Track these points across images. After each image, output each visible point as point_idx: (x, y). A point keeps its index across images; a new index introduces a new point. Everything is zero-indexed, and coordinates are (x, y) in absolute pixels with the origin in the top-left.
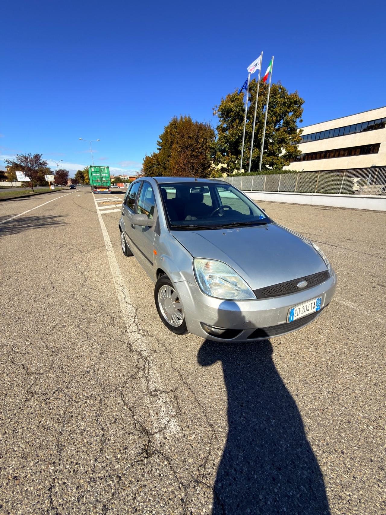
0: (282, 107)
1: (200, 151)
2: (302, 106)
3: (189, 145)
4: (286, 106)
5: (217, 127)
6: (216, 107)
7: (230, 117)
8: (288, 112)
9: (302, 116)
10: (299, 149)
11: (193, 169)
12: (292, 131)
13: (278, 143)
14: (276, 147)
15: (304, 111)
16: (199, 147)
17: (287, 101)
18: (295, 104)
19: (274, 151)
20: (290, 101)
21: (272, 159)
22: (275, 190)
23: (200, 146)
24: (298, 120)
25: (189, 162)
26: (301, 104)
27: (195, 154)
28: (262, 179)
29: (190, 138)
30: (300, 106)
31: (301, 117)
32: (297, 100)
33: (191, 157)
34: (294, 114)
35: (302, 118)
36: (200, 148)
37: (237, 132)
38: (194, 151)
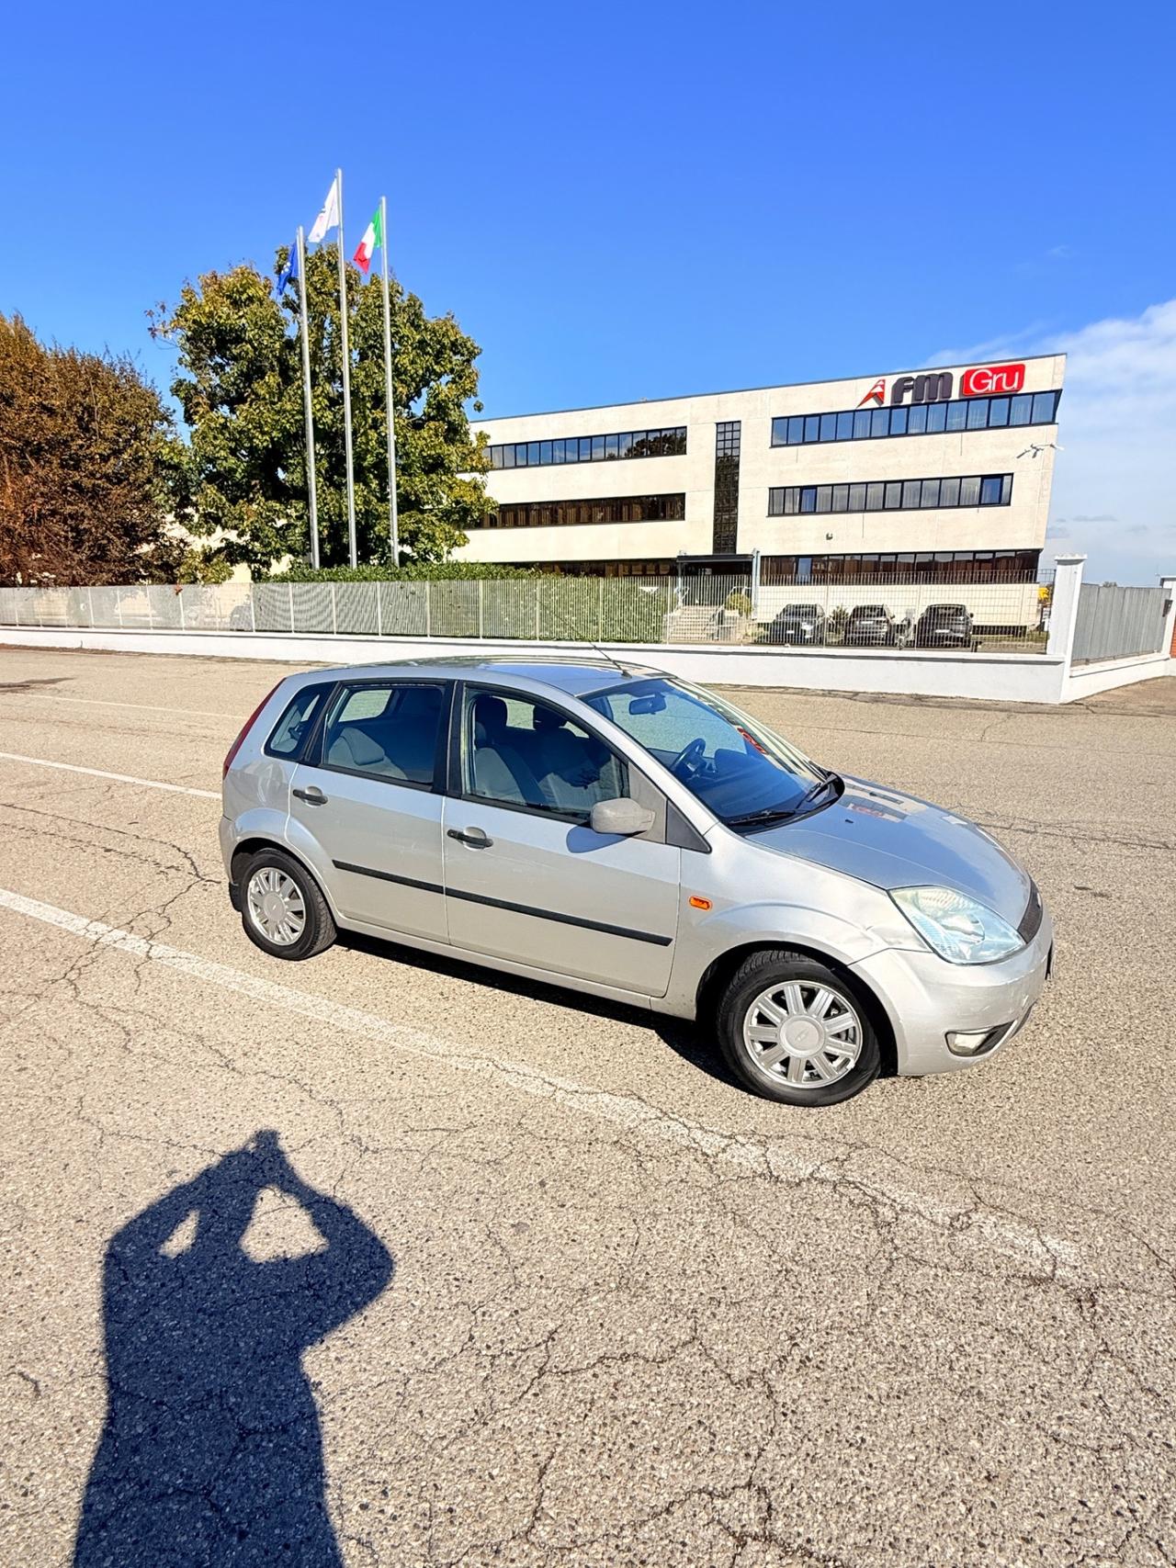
0: (418, 355)
1: (109, 468)
2: (473, 362)
3: (48, 442)
4: (428, 353)
5: (173, 383)
6: (163, 308)
7: (236, 358)
8: (440, 376)
9: (478, 390)
10: (487, 493)
11: (78, 544)
12: (454, 433)
13: (427, 473)
14: (421, 482)
15: (480, 375)
16: (101, 455)
17: (431, 339)
18: (455, 354)
19: (417, 496)
20: (439, 342)
21: (416, 522)
22: (468, 634)
23: (102, 448)
24: (468, 403)
25: (54, 513)
26: (472, 355)
27: (87, 483)
28: (413, 593)
29: (51, 412)
30: (468, 361)
31: (476, 395)
32: (457, 340)
33: (65, 491)
34: (454, 381)
35: (479, 399)
36: (105, 459)
37: (277, 417)
38: (76, 468)
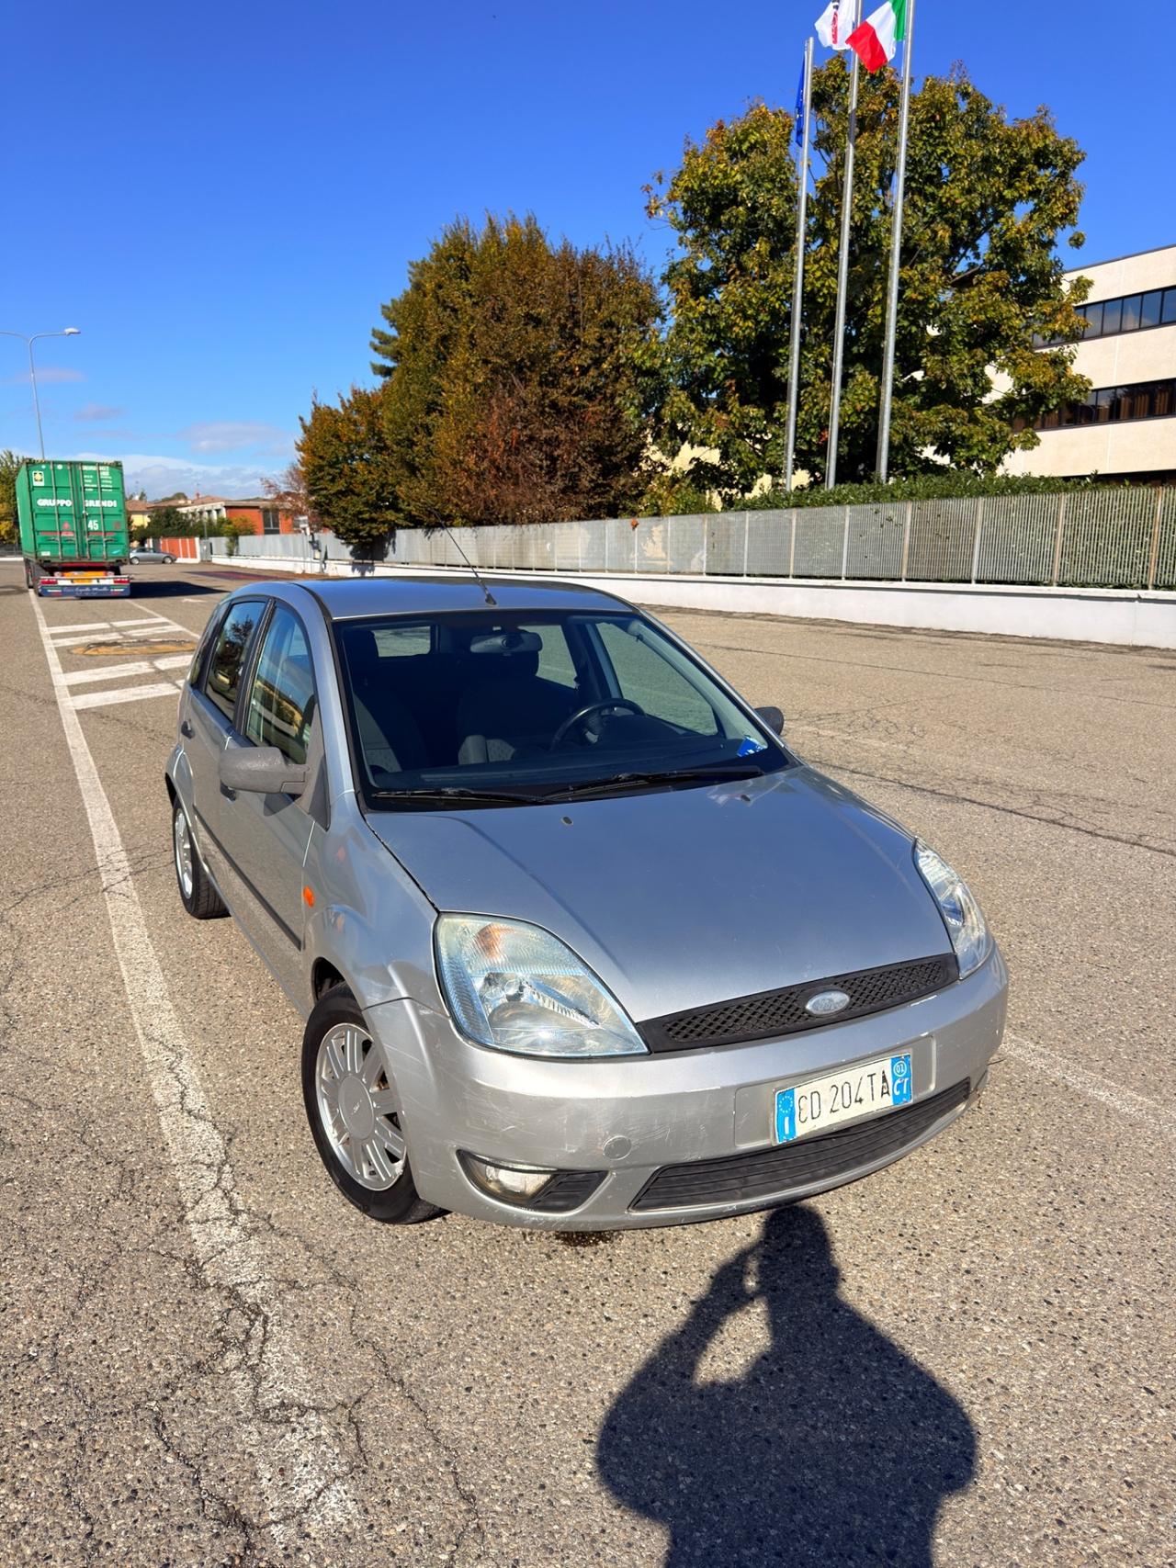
0: (980, 179)
1: (586, 383)
2: (1072, 174)
3: (530, 356)
4: (997, 174)
5: (665, 270)
6: (660, 179)
7: (730, 225)
8: (1011, 204)
9: (1079, 217)
10: (1075, 369)
11: (551, 472)
12: (1036, 286)
13: (971, 347)
14: (960, 362)
15: (1085, 192)
16: (580, 366)
17: (1002, 153)
18: (1041, 166)
19: (949, 382)
20: (1014, 154)
21: (946, 420)
22: (959, 576)
23: (584, 358)
24: (1062, 236)
25: (531, 439)
26: (1070, 164)
27: (564, 401)
28: (890, 520)
29: (537, 321)
30: (1063, 175)
31: (1074, 224)
32: (1046, 146)
33: (543, 413)
34: (1037, 209)
35: (1080, 229)
36: (584, 371)
37: (765, 295)
38: (554, 385)
